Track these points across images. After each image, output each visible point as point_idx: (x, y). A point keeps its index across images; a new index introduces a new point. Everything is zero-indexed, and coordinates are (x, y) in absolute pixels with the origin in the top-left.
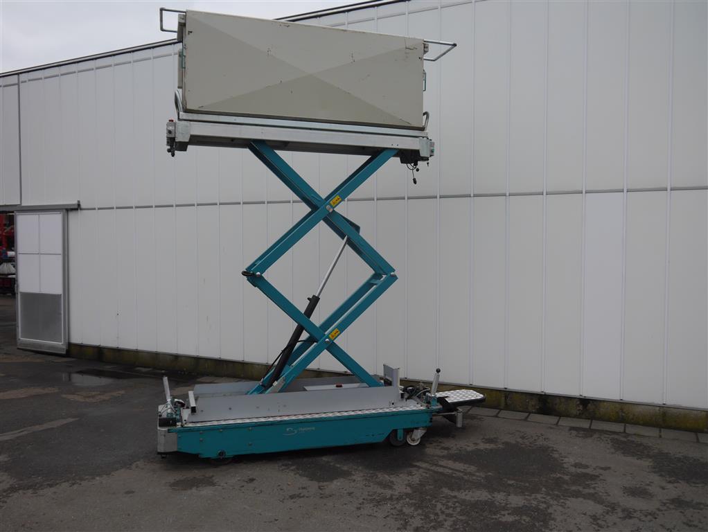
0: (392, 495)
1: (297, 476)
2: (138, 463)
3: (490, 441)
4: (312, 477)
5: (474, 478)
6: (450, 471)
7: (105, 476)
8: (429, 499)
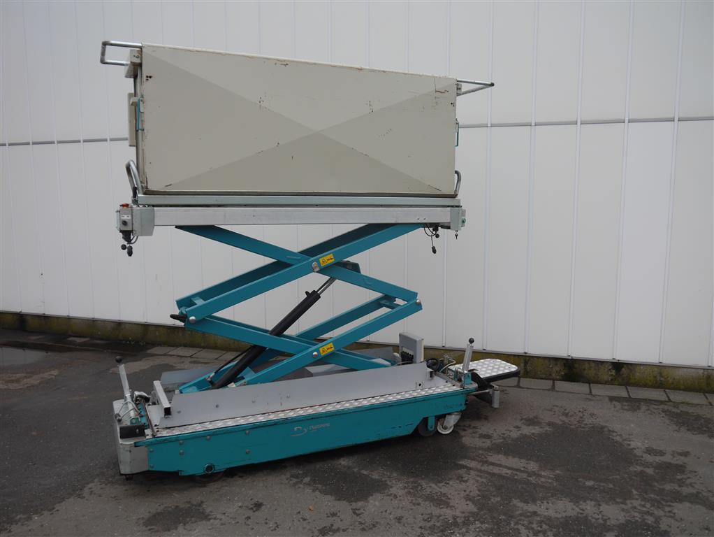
0: (455, 518)
1: (317, 493)
2: (91, 485)
3: (532, 422)
4: (340, 495)
5: (543, 480)
6: (509, 472)
7: (46, 513)
8: (505, 520)
